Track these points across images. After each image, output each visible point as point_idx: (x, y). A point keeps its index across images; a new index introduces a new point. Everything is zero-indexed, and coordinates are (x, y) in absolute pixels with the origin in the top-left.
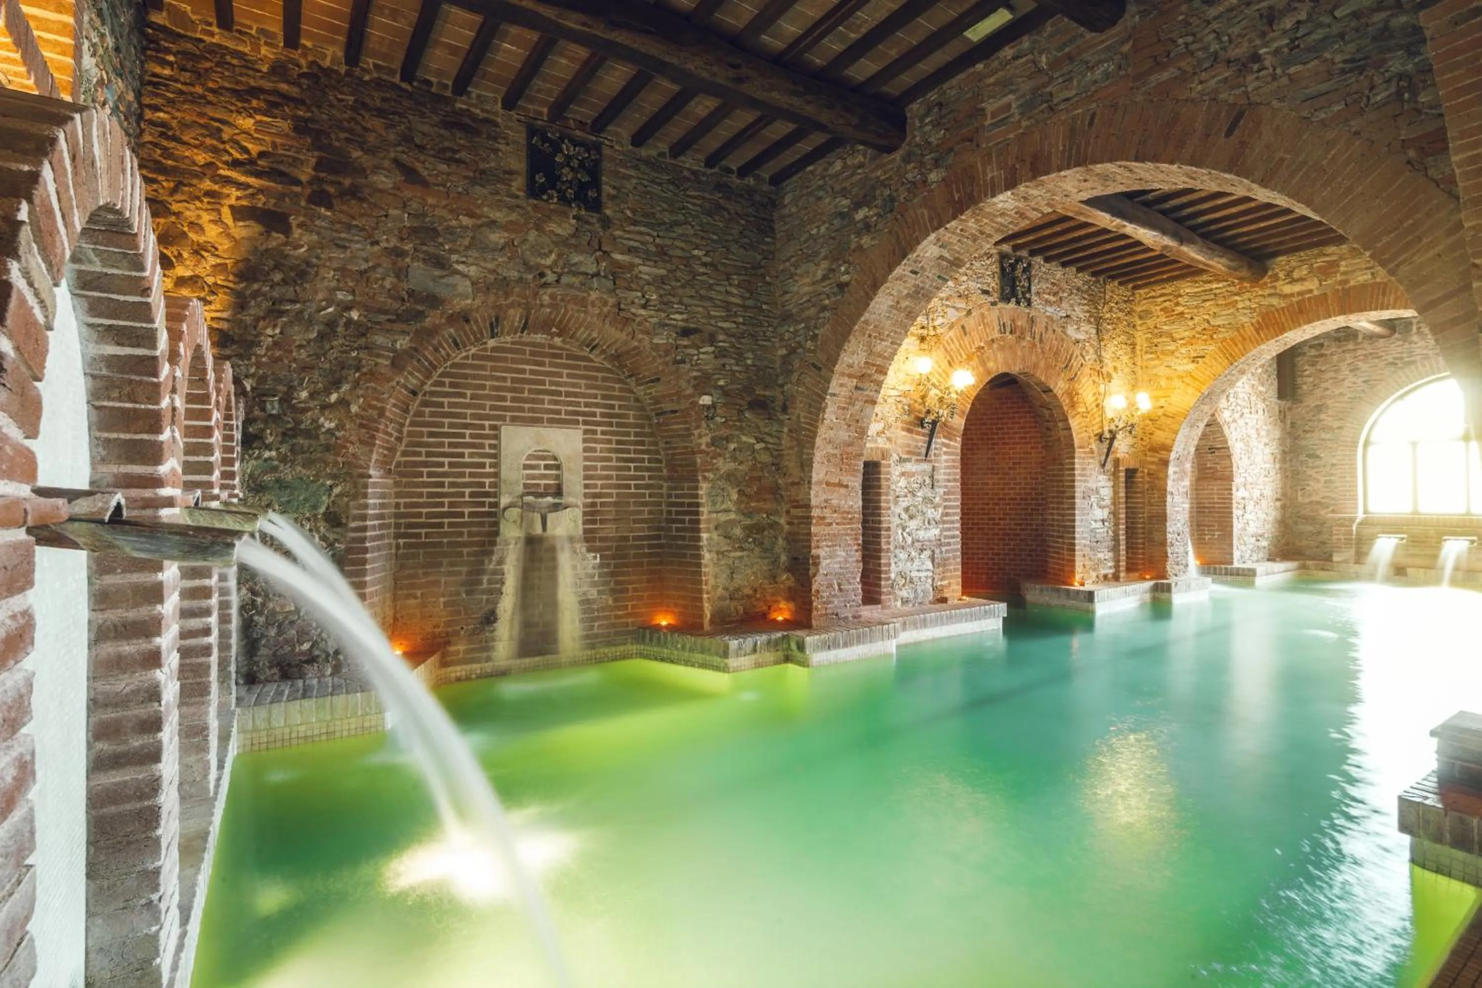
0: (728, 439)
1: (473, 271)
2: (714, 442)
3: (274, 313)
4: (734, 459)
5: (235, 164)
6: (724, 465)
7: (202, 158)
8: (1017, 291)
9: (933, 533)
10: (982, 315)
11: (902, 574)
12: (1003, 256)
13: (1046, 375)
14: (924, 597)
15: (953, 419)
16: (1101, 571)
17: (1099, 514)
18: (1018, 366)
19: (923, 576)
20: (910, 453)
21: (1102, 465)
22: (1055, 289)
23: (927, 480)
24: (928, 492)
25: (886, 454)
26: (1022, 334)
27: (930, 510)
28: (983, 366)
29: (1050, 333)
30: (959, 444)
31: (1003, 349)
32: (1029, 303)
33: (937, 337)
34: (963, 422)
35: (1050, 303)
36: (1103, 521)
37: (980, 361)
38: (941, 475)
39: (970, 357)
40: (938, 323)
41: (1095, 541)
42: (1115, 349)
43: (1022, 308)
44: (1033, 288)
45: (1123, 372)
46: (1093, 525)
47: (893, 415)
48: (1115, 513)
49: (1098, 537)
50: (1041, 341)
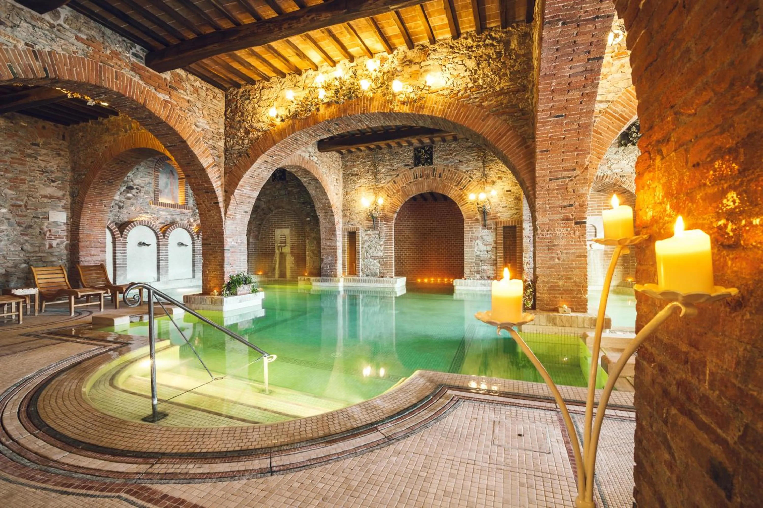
0: (313, 229)
1: (264, 200)
2: (311, 230)
4: (314, 233)
6: (312, 235)
8: (422, 160)
9: (380, 254)
10: (404, 175)
11: (366, 266)
12: (416, 149)
13: (443, 190)
14: (375, 275)
15: (390, 215)
16: (484, 275)
17: (484, 248)
18: (425, 190)
19: (375, 268)
20: (369, 228)
21: (484, 225)
22: (451, 152)
23: (377, 236)
24: (378, 240)
25: (358, 229)
26: (428, 176)
27: (378, 246)
28: (405, 194)
29: (446, 172)
30: (393, 223)
31: (416, 184)
32: (431, 163)
33: (382, 188)
34: (395, 215)
35: (447, 159)
36: (487, 251)
37: (404, 192)
38: (383, 234)
39: (398, 191)
40: (383, 183)
41: (480, 260)
42: (500, 168)
43: (426, 166)
44: (435, 156)
45: (507, 178)
46: (478, 253)
47: (363, 216)
48: (496, 248)
49: (482, 259)
50: (440, 177)
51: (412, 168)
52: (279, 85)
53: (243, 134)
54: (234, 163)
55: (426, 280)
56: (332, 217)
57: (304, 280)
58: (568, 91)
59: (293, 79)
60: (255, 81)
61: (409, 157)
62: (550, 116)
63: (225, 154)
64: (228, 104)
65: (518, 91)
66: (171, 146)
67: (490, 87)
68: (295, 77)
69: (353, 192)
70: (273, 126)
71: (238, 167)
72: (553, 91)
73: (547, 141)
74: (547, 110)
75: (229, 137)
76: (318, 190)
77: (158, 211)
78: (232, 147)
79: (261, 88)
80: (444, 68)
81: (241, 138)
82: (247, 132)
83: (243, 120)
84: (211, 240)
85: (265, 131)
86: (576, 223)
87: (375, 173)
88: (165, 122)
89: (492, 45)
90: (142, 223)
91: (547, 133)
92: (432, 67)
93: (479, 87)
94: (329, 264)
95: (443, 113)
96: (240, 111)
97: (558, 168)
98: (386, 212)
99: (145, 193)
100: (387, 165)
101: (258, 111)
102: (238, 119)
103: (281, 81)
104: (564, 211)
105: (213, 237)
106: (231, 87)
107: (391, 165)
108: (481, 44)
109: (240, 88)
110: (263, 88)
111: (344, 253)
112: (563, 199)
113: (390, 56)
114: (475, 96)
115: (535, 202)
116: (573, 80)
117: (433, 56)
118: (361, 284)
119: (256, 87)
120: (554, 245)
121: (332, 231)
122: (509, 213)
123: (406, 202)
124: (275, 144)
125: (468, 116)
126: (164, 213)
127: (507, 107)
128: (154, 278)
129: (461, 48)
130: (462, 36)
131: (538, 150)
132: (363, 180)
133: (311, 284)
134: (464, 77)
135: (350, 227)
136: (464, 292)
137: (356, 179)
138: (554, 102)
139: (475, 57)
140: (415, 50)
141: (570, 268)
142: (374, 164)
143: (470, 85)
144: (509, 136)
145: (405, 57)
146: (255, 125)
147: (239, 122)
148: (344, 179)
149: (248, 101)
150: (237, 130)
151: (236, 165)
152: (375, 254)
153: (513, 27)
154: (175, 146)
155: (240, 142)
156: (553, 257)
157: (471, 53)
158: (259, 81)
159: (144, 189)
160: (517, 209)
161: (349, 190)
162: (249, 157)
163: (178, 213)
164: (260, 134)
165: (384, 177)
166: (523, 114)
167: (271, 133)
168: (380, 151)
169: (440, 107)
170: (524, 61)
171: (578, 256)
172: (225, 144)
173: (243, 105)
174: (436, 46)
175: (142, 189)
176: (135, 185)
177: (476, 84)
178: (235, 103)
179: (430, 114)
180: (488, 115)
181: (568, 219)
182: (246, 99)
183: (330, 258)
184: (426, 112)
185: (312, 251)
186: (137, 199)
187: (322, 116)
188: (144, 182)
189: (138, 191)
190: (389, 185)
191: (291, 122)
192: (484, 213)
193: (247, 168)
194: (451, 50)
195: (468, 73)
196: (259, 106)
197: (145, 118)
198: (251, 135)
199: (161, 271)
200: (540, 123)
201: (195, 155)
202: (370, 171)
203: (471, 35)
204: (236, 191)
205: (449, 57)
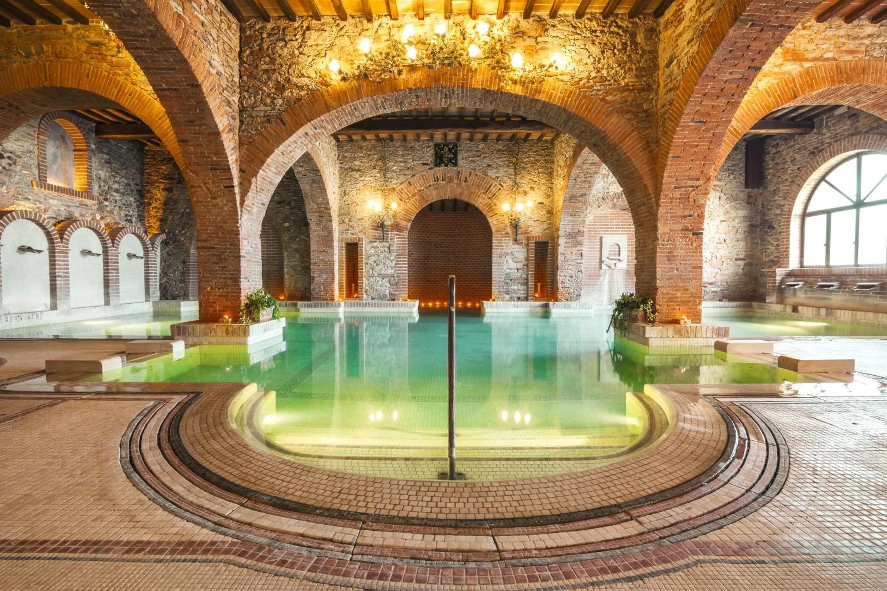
0: (296, 237)
2: (290, 238)
3: (171, 213)
4: (298, 244)
5: (162, 178)
6: (294, 246)
7: (155, 178)
8: (445, 160)
9: (390, 271)
10: (422, 175)
11: (372, 287)
12: (436, 145)
13: (469, 197)
14: (384, 297)
15: (403, 223)
16: (514, 295)
17: (514, 265)
18: (448, 195)
19: (383, 289)
20: (376, 239)
21: (515, 240)
22: (479, 154)
23: (386, 249)
24: (387, 255)
25: (360, 239)
26: (451, 180)
27: (388, 262)
28: (422, 198)
29: (473, 177)
30: (406, 234)
31: (437, 188)
32: (455, 164)
33: (393, 189)
34: (410, 224)
35: (474, 162)
36: (517, 269)
37: (421, 196)
38: (394, 247)
39: (414, 195)
40: (394, 183)
41: (509, 279)
42: (532, 177)
43: (450, 168)
44: (460, 156)
45: (540, 189)
46: (508, 271)
47: (367, 224)
48: (527, 265)
49: (512, 277)
50: (465, 181)
51: (432, 168)
52: (334, 29)
53: (273, 91)
54: (257, 130)
55: (430, 304)
56: (329, 223)
57: (286, 305)
58: (718, 97)
59: (358, 25)
60: (294, 16)
61: (429, 155)
62: (693, 120)
63: (241, 115)
64: (244, 41)
65: (643, 90)
66: (168, 90)
67: (615, 81)
68: (361, 22)
69: (354, 192)
70: (326, 85)
71: (266, 138)
72: (705, 95)
73: (681, 146)
74: (692, 114)
75: (247, 91)
76: (315, 185)
77: (46, 197)
78: (253, 107)
79: (304, 28)
80: (563, 49)
81: (269, 95)
82: (280, 88)
83: (274, 70)
84: (216, 241)
85: (312, 90)
86: (694, 234)
87: (384, 171)
88: (177, 49)
89: (618, 34)
90: (24, 215)
91: (685, 137)
92: (550, 46)
93: (603, 79)
94: (323, 284)
95: (562, 102)
96: (268, 56)
97: (684, 176)
98: (398, 220)
99: (23, 167)
100: (400, 162)
101: (300, 60)
102: (265, 67)
103: (338, 25)
104: (683, 221)
105: (219, 237)
106: (252, 17)
107: (405, 162)
108: (606, 30)
109: (269, 21)
110: (308, 28)
111: (340, 270)
112: (685, 209)
113: (499, 22)
114: (599, 87)
115: (657, 210)
116: (727, 85)
117: (551, 32)
118: (367, 310)
119: (296, 25)
120: (674, 256)
121: (328, 241)
122: (541, 227)
123: (423, 209)
124: (329, 111)
125: (591, 109)
126: (55, 202)
127: (631, 105)
128: (46, 305)
129: (584, 30)
130: (586, 16)
131: (670, 155)
132: (368, 178)
133: (298, 310)
134: (587, 64)
135: (350, 237)
136: (495, 315)
137: (357, 176)
138: (702, 106)
139: (600, 43)
140: (531, 20)
141: (687, 279)
142: (383, 158)
143: (593, 74)
144: (634, 137)
145: (518, 26)
146: (294, 80)
147: (266, 71)
148: (340, 174)
149: (283, 43)
150: (262, 82)
151: (260, 134)
152: (383, 272)
153: (640, 19)
154: (176, 90)
155: (269, 101)
156: (672, 268)
157: (595, 38)
158: (302, 17)
159: (21, 160)
160: (549, 224)
161: (348, 190)
162: (284, 124)
163: (78, 204)
164: (303, 93)
165: (395, 176)
166: (647, 116)
167: (322, 94)
168: (391, 143)
169: (559, 94)
170: (650, 59)
171: (695, 267)
172: (240, 100)
173: (275, 48)
174: (555, 22)
175: (18, 160)
176: (7, 152)
177: (599, 74)
178: (259, 42)
179: (547, 100)
180: (612, 112)
181: (687, 230)
182: (279, 40)
183: (324, 276)
184: (542, 97)
185: (294, 268)
186: (10, 176)
187: (404, 83)
188: (22, 149)
189: (11, 162)
190: (402, 186)
191: (355, 83)
192: (515, 226)
193: (280, 140)
194: (573, 30)
195: (591, 60)
196: (301, 53)
197: (142, 36)
198: (287, 93)
199: (58, 293)
200: (682, 126)
201: (210, 110)
202: (378, 168)
203: (595, 18)
204: (261, 171)
205: (570, 37)
